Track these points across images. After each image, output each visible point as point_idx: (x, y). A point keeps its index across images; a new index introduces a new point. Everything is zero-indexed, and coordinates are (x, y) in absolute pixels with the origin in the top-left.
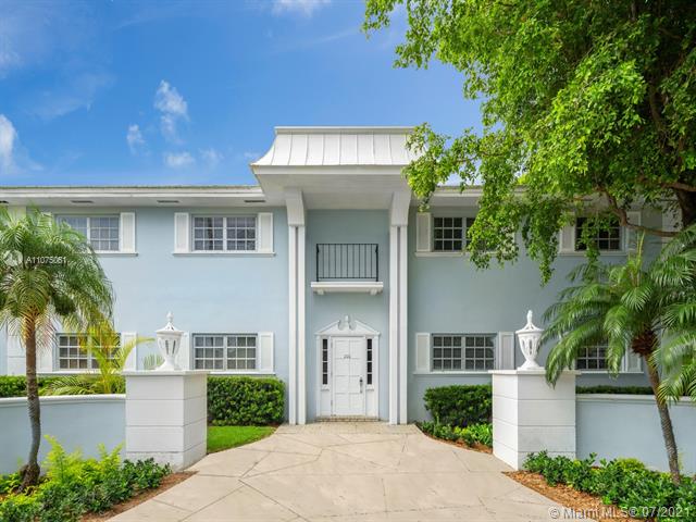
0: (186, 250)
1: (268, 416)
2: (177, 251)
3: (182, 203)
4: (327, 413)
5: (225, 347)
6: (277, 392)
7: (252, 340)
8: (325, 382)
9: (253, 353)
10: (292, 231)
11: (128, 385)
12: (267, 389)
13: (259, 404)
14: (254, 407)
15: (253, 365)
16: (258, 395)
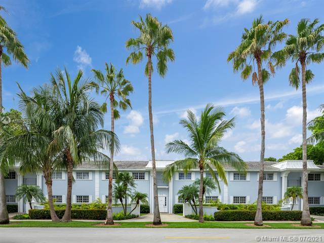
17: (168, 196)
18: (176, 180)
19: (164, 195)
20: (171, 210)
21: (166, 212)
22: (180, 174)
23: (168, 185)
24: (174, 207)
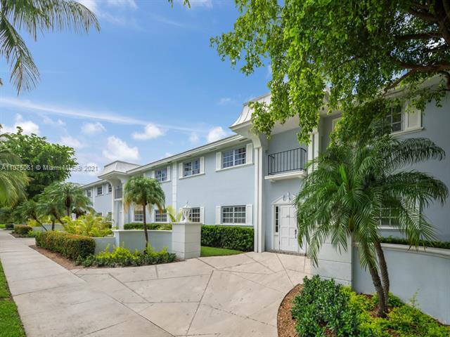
0: (220, 169)
1: (245, 246)
2: (217, 170)
3: (218, 148)
4: (277, 248)
5: (234, 212)
6: (248, 234)
7: (244, 209)
8: (277, 231)
9: (244, 215)
10: (256, 151)
11: (173, 227)
12: (244, 233)
13: (240, 240)
14: (238, 241)
15: (244, 221)
16: (240, 236)
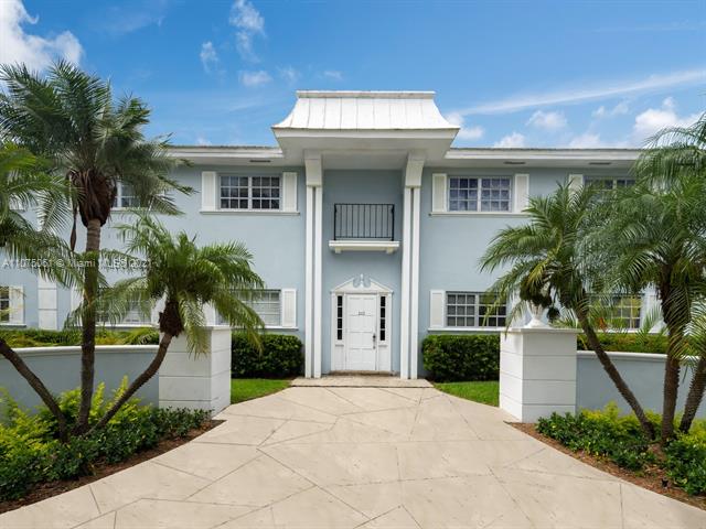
17: (398, 294)
18: (435, 210)
19: (375, 287)
20: (410, 361)
21: (386, 368)
22: (453, 182)
23: (394, 232)
24: (425, 346)
